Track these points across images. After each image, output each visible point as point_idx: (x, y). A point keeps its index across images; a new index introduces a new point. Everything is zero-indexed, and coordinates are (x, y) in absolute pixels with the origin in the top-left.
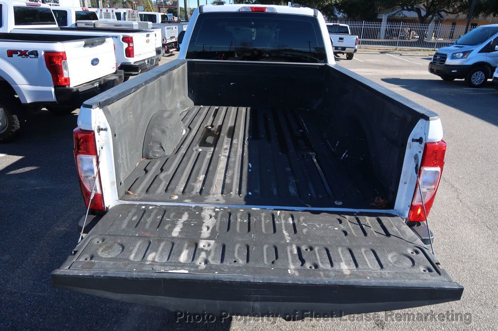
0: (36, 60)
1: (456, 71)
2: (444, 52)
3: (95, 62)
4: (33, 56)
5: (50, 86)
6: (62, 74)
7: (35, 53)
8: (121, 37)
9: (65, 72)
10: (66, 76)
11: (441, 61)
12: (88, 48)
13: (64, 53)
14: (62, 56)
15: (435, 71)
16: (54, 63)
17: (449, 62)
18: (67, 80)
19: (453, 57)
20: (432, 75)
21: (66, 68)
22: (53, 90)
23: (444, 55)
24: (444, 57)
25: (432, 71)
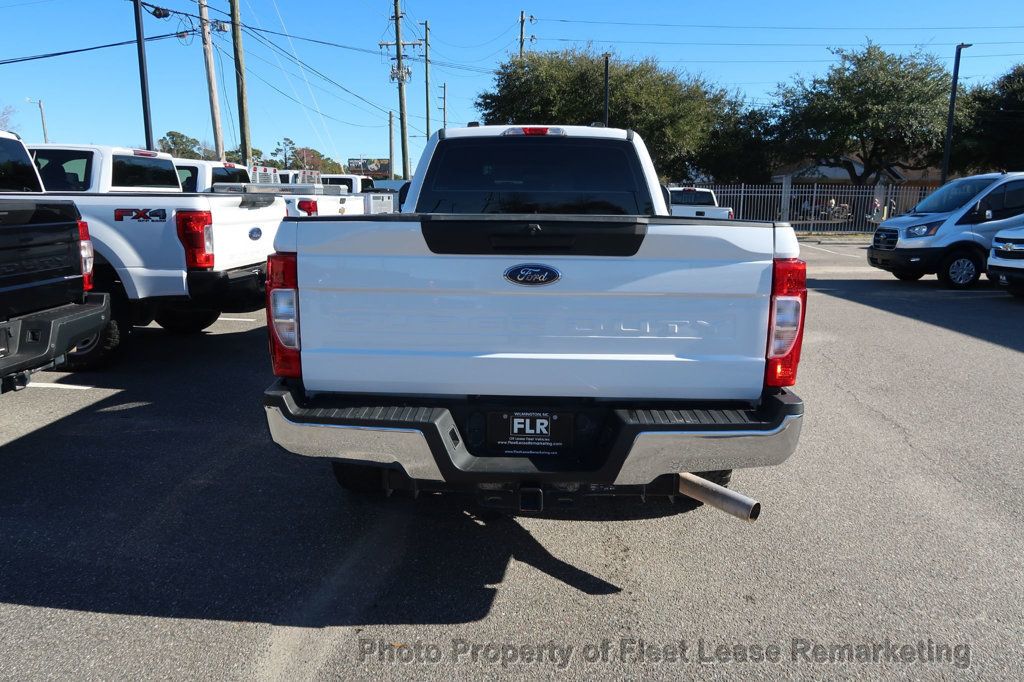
0: (162, 224)
1: (918, 259)
2: (893, 227)
3: (255, 234)
4: (158, 218)
5: (180, 268)
6: (202, 247)
7: (161, 214)
8: (297, 202)
9: (207, 244)
10: (208, 252)
11: (889, 242)
12: (245, 210)
13: (209, 213)
14: (205, 219)
15: (879, 261)
16: (191, 229)
17: (903, 243)
18: (210, 259)
19: (910, 235)
20: (876, 270)
21: (210, 238)
22: (185, 274)
23: (892, 231)
24: (893, 235)
25: (873, 262)
